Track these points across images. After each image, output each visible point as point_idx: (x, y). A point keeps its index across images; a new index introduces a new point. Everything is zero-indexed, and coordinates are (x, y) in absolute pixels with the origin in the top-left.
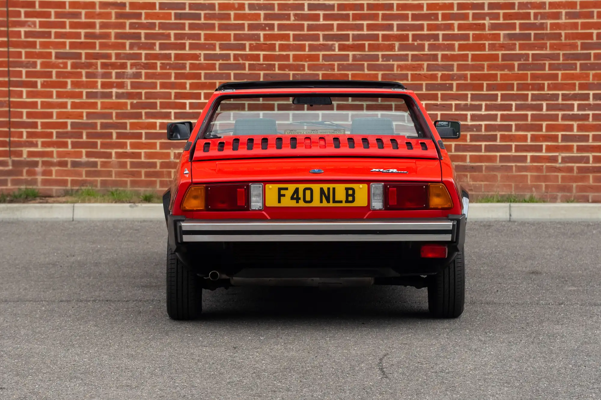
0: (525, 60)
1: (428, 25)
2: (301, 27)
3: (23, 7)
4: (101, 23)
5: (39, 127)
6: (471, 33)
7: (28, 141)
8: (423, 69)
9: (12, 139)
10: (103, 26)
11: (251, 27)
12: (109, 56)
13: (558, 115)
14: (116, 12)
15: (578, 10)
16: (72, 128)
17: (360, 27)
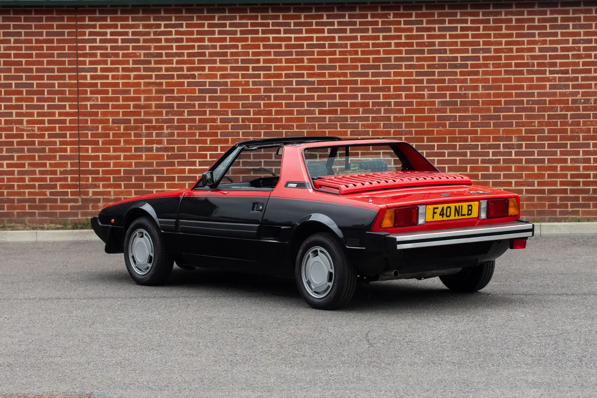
0: (453, 120)
1: (383, 95)
2: (291, 98)
3: (89, 87)
4: (145, 97)
5: (101, 174)
6: (415, 100)
7: (92, 184)
8: (381, 127)
9: (81, 183)
10: (147, 99)
11: (254, 98)
12: (150, 121)
13: (478, 159)
14: (156, 89)
15: (491, 84)
16: (124, 174)
17: (334, 97)
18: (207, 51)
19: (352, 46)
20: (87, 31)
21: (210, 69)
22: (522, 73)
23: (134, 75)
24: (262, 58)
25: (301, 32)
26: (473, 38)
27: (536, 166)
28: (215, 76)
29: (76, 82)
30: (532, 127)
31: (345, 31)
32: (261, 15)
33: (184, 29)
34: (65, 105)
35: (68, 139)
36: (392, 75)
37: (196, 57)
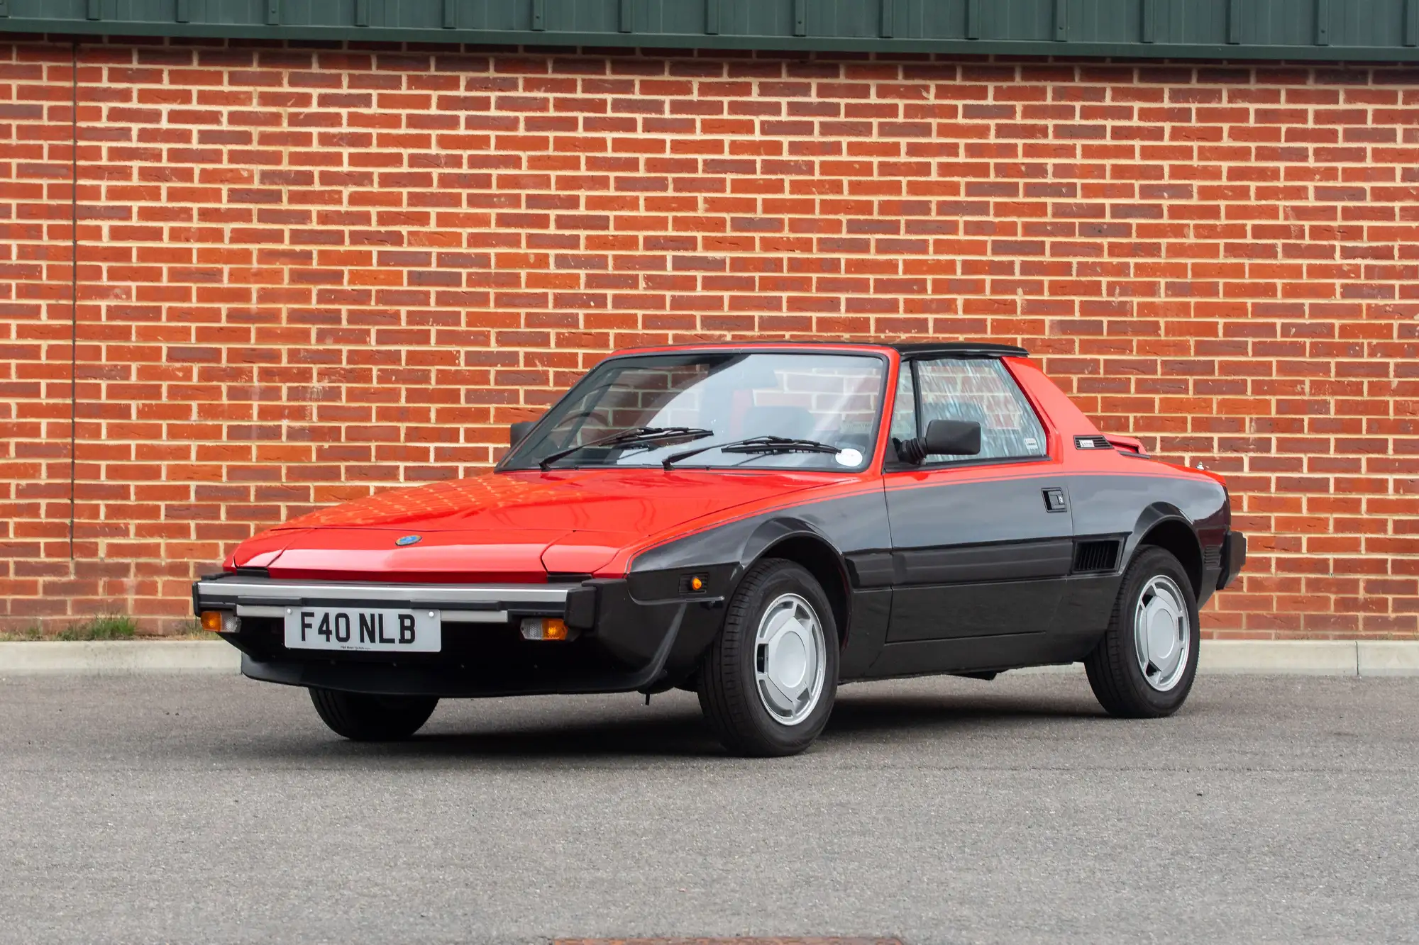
0: (1090, 373)
1: (906, 301)
2: (659, 302)
3: (105, 259)
4: (260, 290)
5: (133, 497)
6: (989, 318)
7: (108, 525)
9: (76, 520)
10: (264, 296)
11: (560, 301)
12: (275, 356)
14: (291, 270)
15: (1189, 279)
16: (198, 497)
17: (775, 304)
18: (435, 172)
19: (826, 168)
20: (105, 107)
21: (443, 220)
22: (1270, 251)
23: (233, 230)
24: (583, 194)
25: (689, 127)
26: (1144, 156)
27: (1304, 498)
28: (455, 239)
29: (70, 243)
30: (1295, 394)
31: (807, 128)
32: (583, 80)
33: (374, 109)
34: (39, 307)
35: (44, 400)
36: (931, 249)
37: (405, 186)
